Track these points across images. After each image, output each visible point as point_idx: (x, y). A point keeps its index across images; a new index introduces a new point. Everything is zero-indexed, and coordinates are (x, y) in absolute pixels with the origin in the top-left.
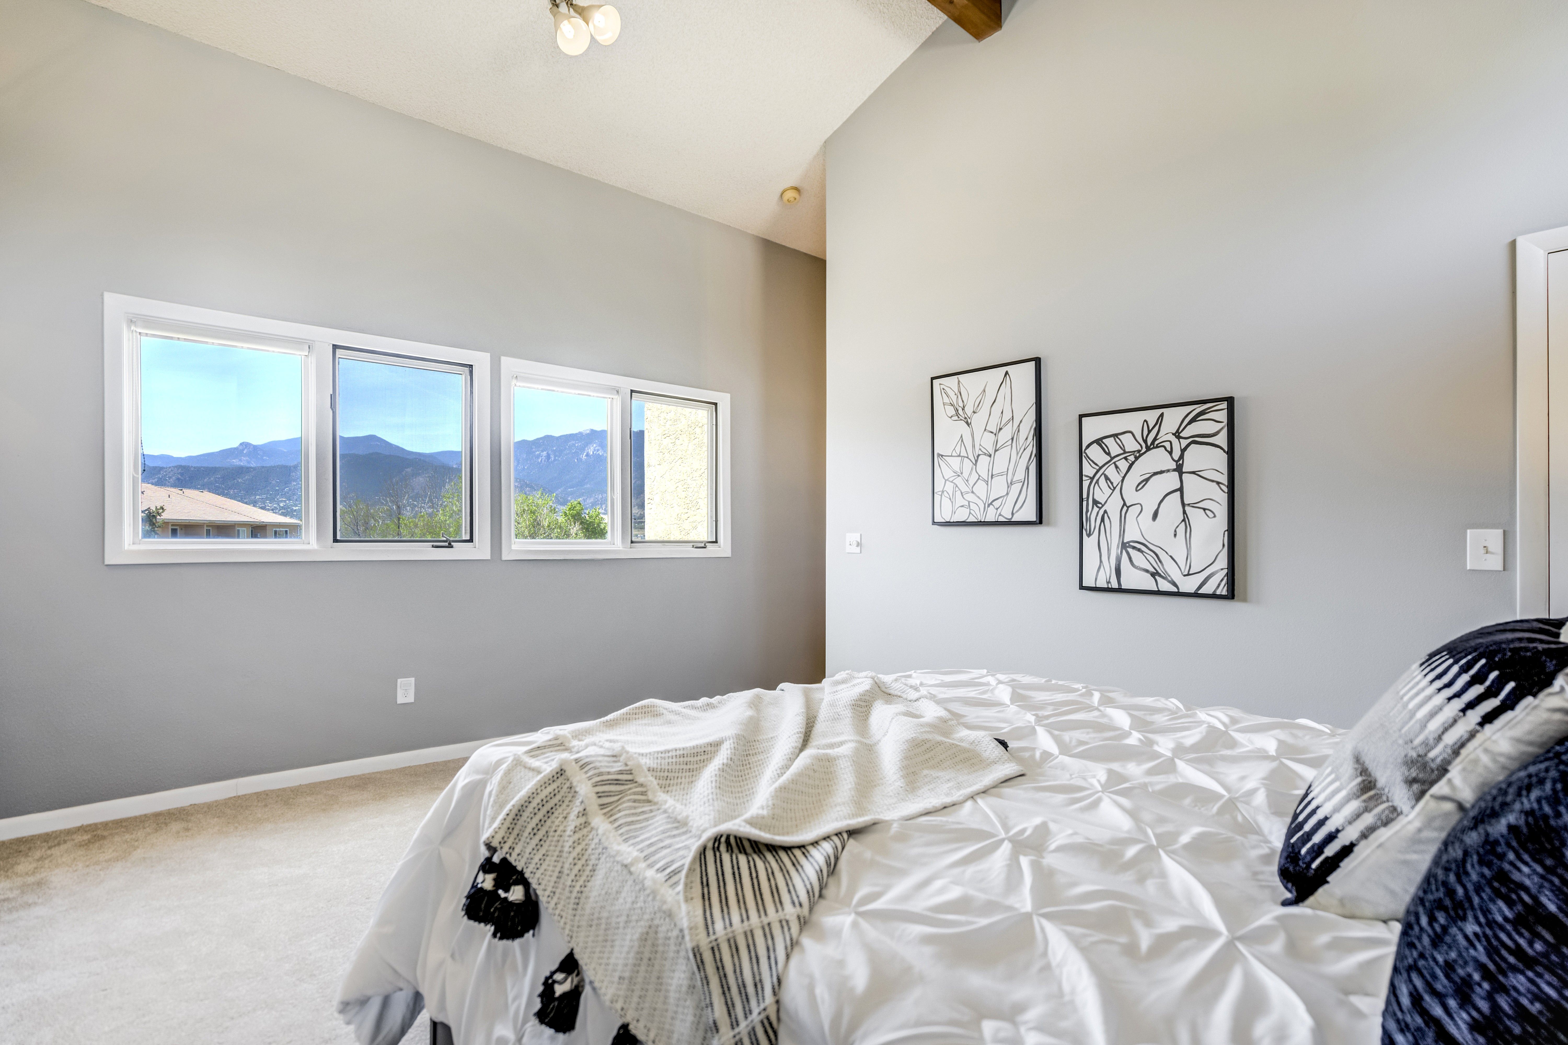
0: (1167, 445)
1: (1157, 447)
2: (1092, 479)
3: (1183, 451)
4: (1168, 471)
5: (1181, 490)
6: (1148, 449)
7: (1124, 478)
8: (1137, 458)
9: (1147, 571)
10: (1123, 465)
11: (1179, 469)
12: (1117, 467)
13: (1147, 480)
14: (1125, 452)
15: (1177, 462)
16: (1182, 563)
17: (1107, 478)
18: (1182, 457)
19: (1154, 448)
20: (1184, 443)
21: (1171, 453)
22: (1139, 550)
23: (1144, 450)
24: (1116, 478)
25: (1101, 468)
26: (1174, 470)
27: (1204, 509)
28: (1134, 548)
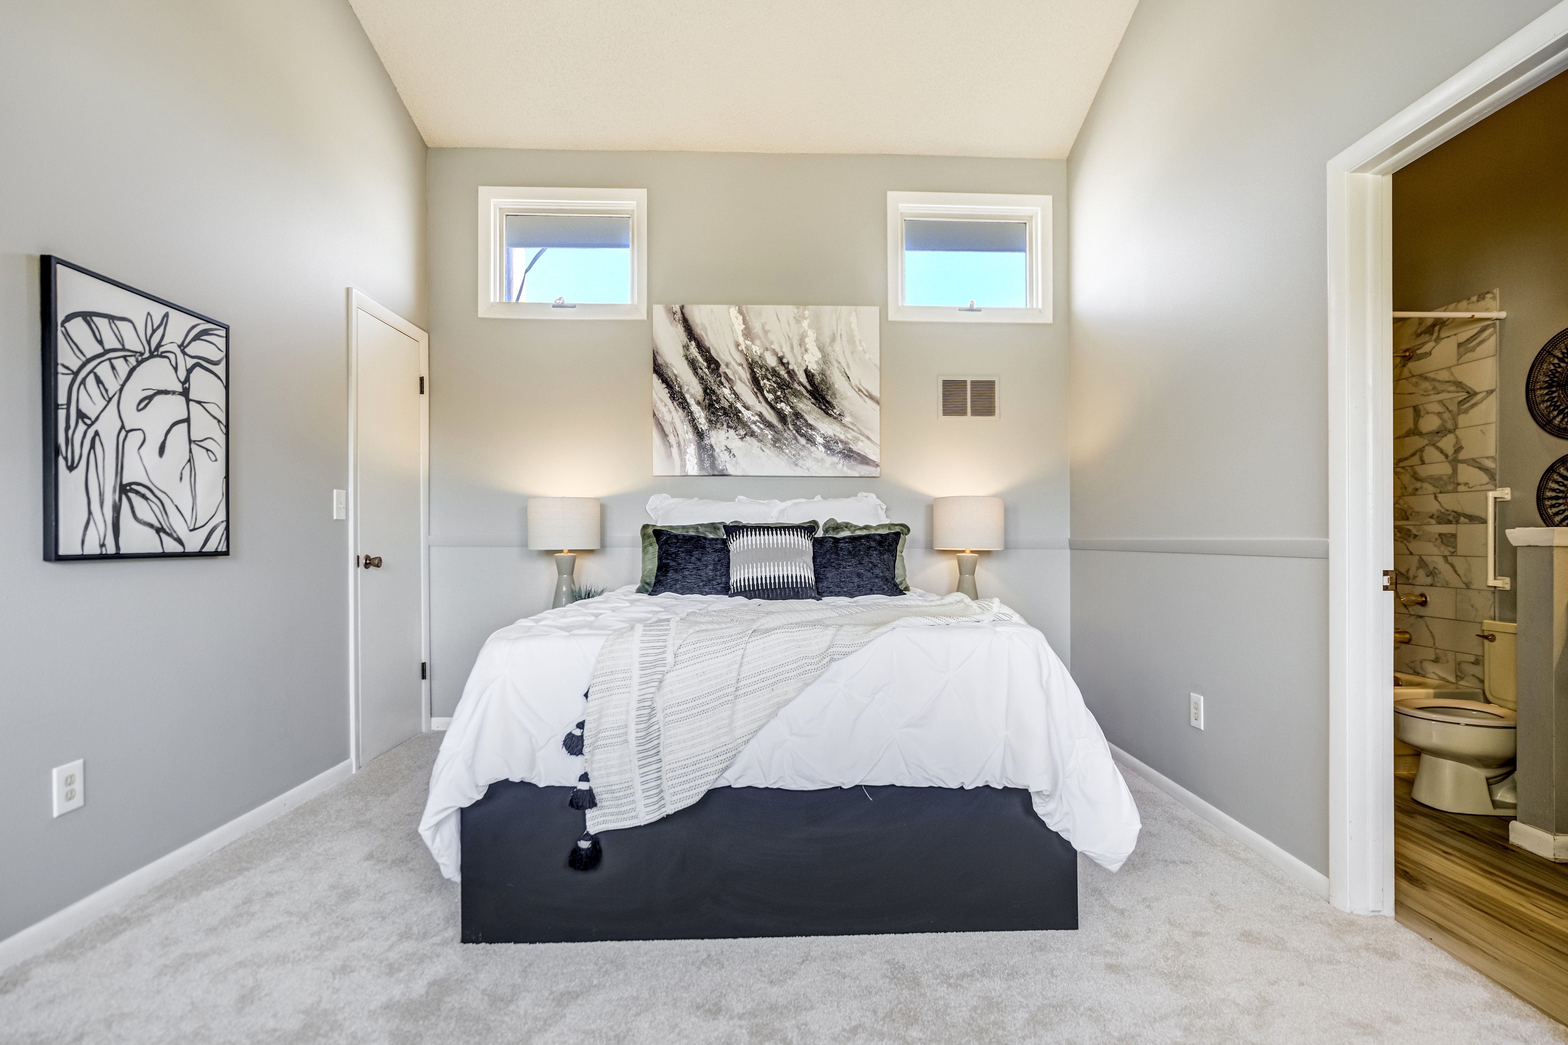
0: (172, 356)
1: (161, 356)
2: (76, 374)
3: (189, 371)
4: (174, 393)
5: (187, 420)
6: (152, 356)
7: (123, 386)
8: (139, 363)
9: (151, 526)
10: (123, 368)
11: (185, 393)
12: (113, 368)
13: (150, 398)
14: (124, 349)
15: (183, 383)
16: (188, 515)
17: (99, 381)
18: (187, 379)
19: (157, 356)
20: (191, 362)
21: (176, 369)
22: (143, 496)
23: (147, 355)
24: (112, 385)
25: (89, 361)
26: (180, 394)
27: (208, 450)
28: (137, 493)
